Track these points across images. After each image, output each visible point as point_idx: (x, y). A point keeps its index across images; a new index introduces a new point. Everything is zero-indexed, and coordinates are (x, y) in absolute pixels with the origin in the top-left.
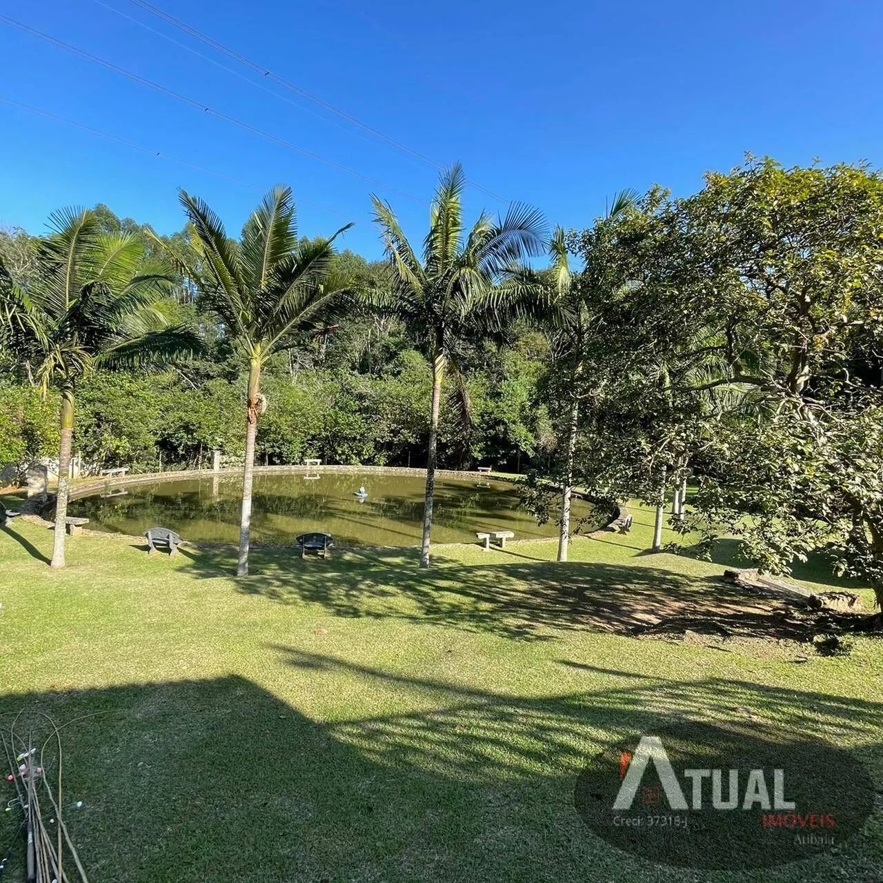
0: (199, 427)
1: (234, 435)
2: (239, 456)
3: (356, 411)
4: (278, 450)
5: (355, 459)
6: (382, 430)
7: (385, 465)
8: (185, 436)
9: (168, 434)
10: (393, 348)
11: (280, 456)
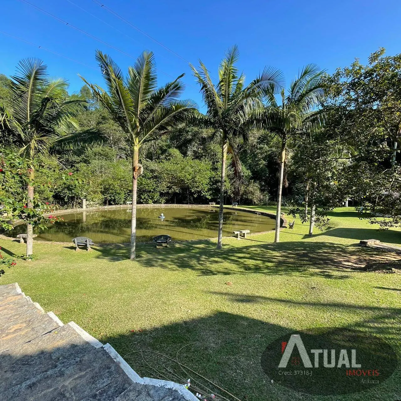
0: (75, 187)
1: (92, 191)
2: (94, 201)
3: (151, 178)
4: (113, 198)
5: (150, 201)
6: (163, 187)
7: (164, 203)
8: (68, 192)
9: (58, 191)
10: (165, 148)
11: (114, 200)
